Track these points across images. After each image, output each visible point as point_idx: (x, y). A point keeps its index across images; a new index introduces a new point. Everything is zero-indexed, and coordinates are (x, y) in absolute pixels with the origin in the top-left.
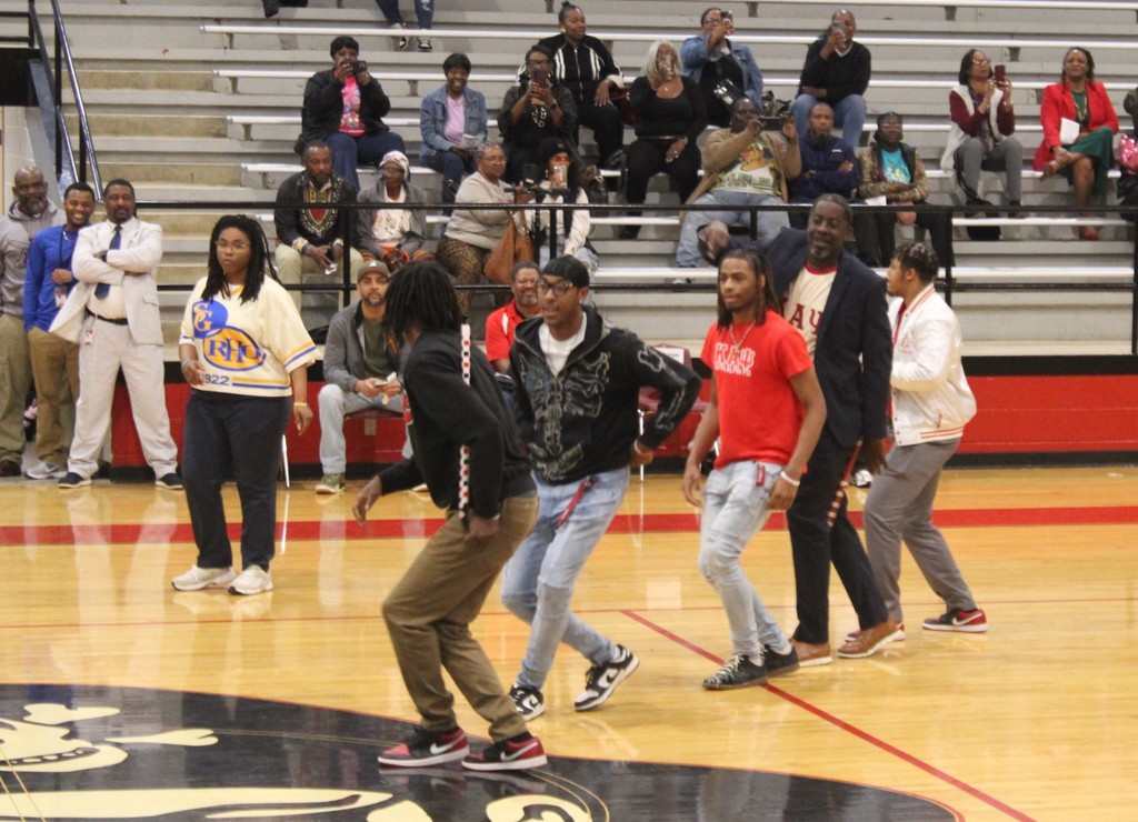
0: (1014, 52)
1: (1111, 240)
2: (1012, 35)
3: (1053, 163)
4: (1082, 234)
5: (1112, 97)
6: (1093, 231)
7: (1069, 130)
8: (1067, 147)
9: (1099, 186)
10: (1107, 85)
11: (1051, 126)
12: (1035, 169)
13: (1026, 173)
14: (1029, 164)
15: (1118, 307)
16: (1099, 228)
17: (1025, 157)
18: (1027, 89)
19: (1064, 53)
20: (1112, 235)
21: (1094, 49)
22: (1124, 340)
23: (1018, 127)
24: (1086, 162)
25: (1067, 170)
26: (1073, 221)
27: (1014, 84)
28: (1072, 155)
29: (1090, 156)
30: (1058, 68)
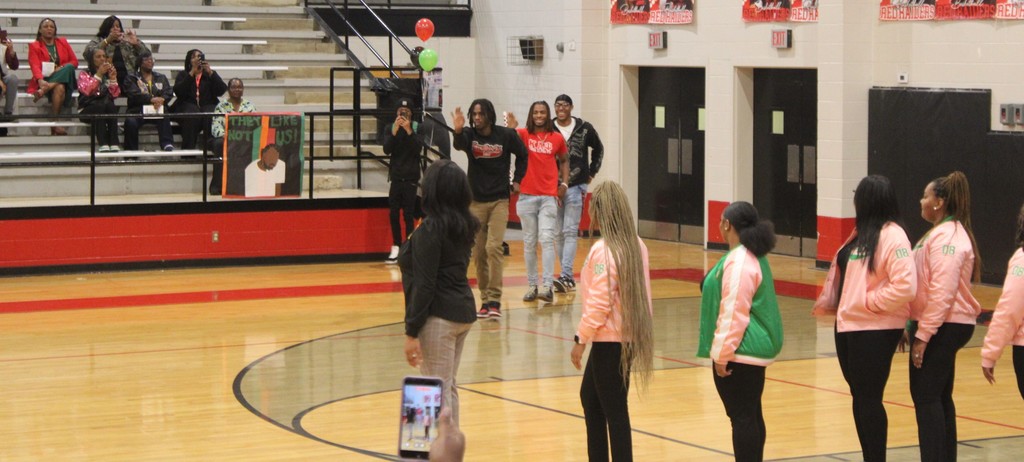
0: (15, 21)
1: (77, 135)
2: (13, 11)
3: (40, 91)
4: (54, 131)
5: (74, 48)
6: (64, 130)
7: (48, 68)
8: (46, 79)
9: (67, 101)
10: (69, 41)
11: (36, 67)
12: (26, 91)
13: (20, 95)
14: (24, 89)
15: (83, 176)
16: (67, 128)
17: (20, 85)
18: (23, 43)
19: (40, 21)
20: (75, 132)
21: (58, 18)
22: (86, 196)
23: (20, 67)
24: (61, 87)
25: (50, 93)
26: (53, 124)
27: (14, 40)
28: (51, 85)
29: (62, 83)
30: (35, 31)
